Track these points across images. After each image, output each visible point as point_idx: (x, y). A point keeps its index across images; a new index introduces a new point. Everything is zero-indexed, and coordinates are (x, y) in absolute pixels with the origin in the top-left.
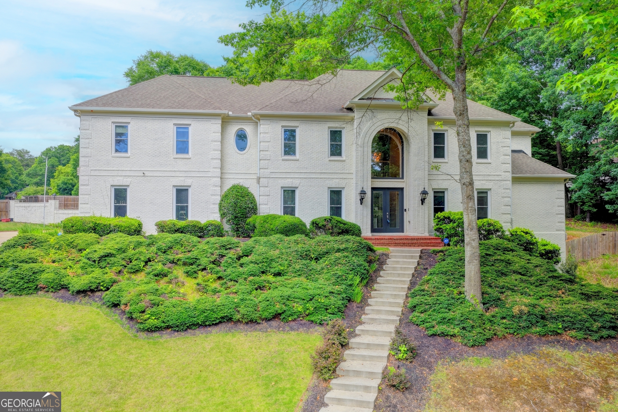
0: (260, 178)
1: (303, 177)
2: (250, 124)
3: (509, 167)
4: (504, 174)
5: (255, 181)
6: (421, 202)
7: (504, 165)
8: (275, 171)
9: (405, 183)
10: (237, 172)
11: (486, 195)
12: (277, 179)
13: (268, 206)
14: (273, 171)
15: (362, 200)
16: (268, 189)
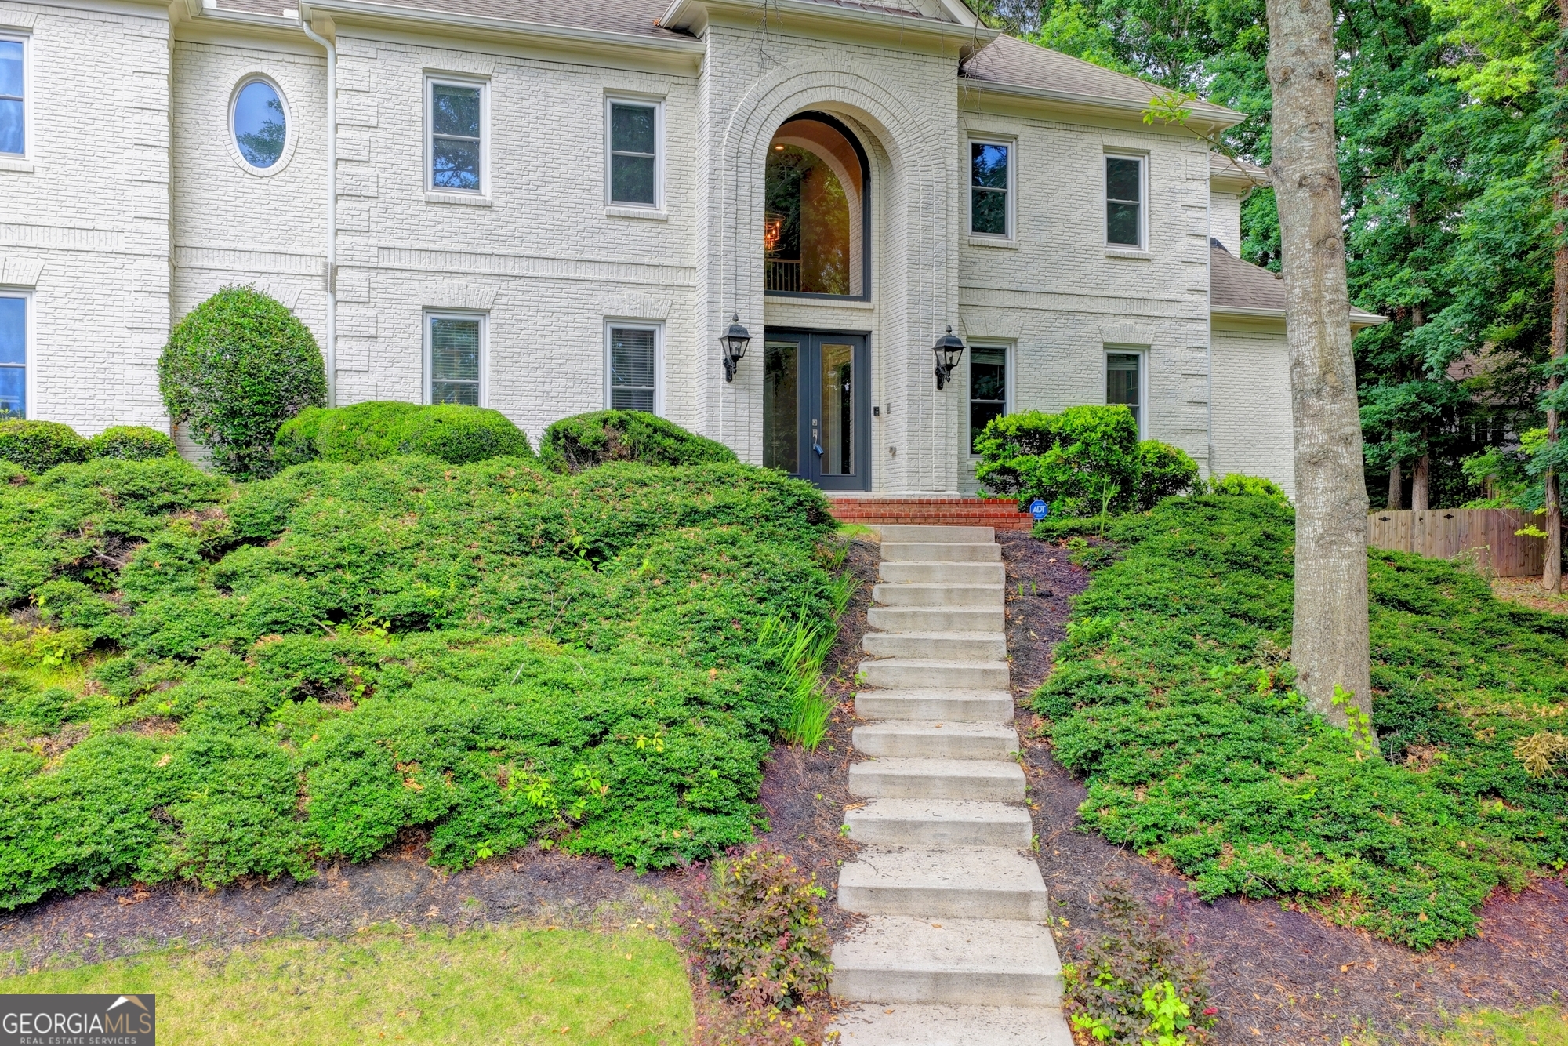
0: (335, 270)
1: (508, 271)
2: (297, 59)
3: (1202, 276)
4: (1188, 297)
5: (318, 283)
6: (935, 378)
7: (1190, 269)
8: (399, 244)
9: (875, 315)
10: (241, 246)
11: (1133, 368)
12: (407, 275)
13: (372, 381)
14: (390, 244)
15: (731, 365)
16: (372, 312)
